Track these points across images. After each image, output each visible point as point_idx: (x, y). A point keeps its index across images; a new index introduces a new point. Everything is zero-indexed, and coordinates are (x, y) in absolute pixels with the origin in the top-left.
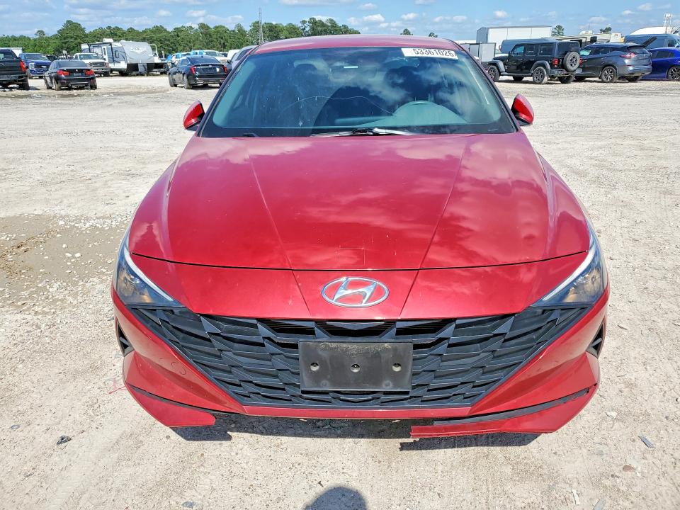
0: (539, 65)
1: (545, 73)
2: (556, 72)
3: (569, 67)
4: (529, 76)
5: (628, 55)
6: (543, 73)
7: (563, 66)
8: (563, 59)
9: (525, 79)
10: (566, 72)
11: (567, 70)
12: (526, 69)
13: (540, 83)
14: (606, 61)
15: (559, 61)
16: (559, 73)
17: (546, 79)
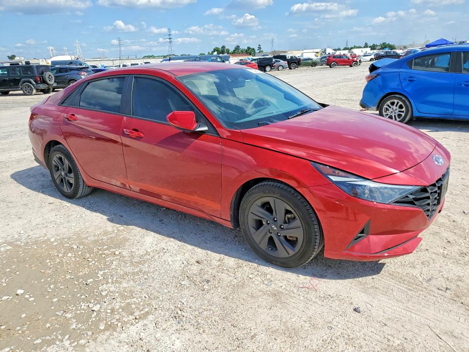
0: (25, 82)
1: (32, 87)
2: (41, 86)
3: (49, 82)
4: (19, 90)
5: (83, 73)
6: (31, 87)
7: (44, 82)
8: (42, 77)
9: (10, 93)
10: (47, 86)
11: (48, 84)
12: (14, 85)
13: (31, 95)
14: (70, 77)
15: (40, 79)
16: (42, 86)
17: (34, 91)
